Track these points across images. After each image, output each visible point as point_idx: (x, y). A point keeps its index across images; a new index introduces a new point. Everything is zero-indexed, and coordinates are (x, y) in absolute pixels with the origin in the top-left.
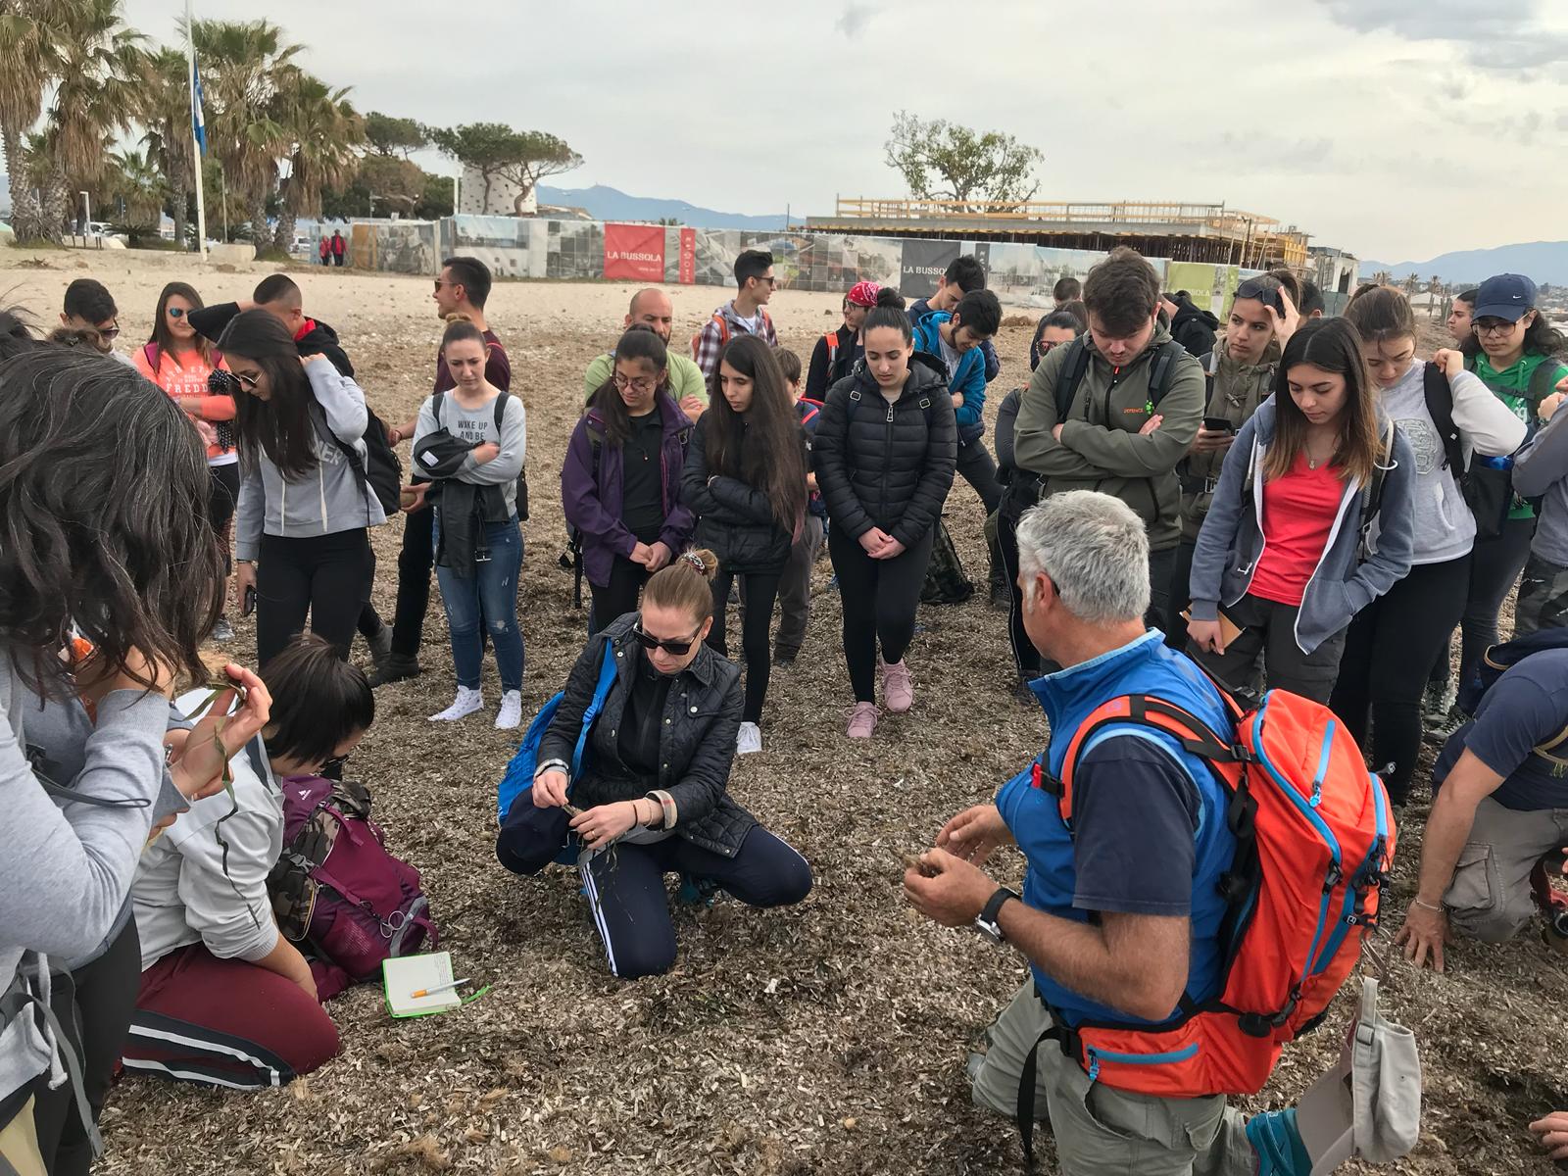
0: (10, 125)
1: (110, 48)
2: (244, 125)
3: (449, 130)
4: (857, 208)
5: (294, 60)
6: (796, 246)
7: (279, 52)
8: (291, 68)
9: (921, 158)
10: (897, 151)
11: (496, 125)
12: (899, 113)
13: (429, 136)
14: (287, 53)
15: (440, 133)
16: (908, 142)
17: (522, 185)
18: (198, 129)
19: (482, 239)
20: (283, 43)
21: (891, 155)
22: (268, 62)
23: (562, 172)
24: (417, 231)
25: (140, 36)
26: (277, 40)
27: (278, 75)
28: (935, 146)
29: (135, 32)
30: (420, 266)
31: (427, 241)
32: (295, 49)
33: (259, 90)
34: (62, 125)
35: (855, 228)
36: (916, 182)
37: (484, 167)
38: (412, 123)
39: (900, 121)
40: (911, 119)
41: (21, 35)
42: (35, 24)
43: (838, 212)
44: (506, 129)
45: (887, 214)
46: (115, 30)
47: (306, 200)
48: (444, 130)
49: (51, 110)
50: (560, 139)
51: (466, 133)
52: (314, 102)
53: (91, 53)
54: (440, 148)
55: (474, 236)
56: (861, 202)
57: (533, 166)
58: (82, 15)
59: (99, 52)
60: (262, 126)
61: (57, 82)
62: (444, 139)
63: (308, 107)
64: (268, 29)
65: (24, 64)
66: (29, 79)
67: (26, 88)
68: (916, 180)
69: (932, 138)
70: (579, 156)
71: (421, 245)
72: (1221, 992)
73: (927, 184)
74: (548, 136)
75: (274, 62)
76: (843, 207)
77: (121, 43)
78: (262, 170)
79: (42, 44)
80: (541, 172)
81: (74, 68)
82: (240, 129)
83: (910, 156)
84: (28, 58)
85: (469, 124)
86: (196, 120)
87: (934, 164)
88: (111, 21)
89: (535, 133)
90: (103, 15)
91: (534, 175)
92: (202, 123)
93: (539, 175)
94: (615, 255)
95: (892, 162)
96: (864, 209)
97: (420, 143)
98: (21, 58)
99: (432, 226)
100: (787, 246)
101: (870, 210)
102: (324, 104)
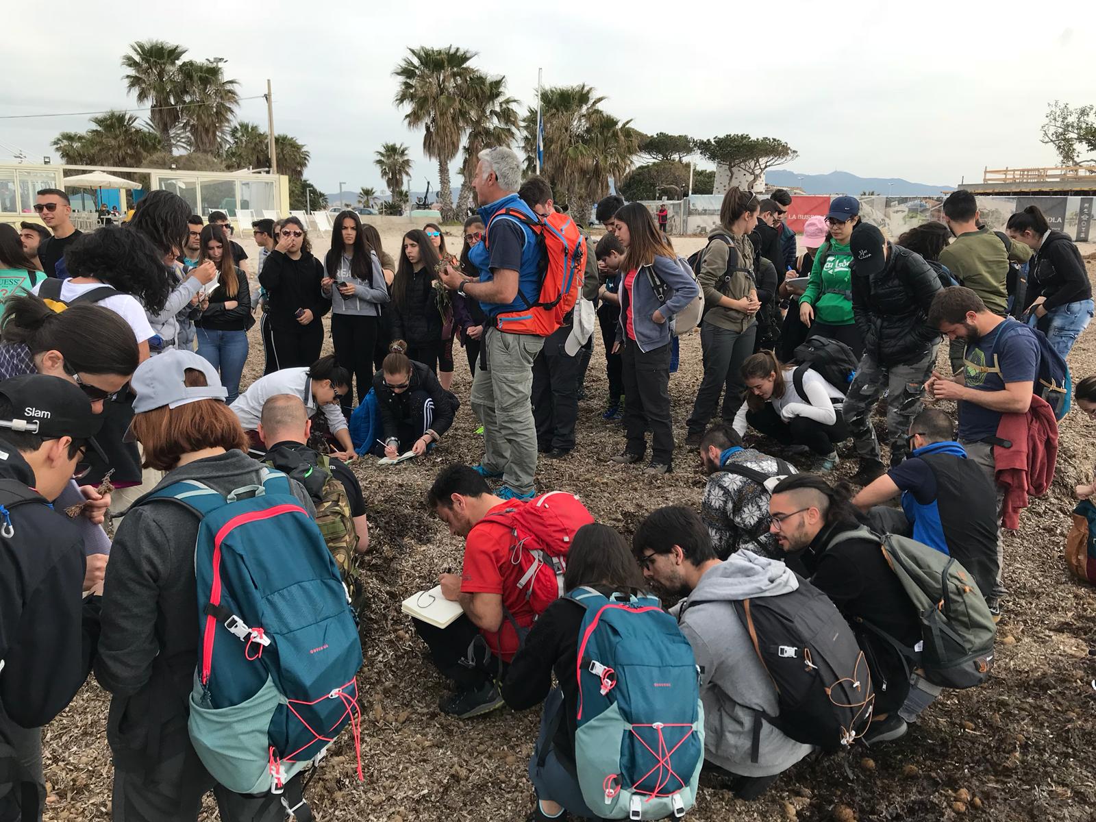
0: (442, 157)
1: (498, 109)
2: (567, 148)
3: (708, 140)
4: (1004, 176)
5: (599, 106)
6: (928, 206)
7: (591, 102)
8: (597, 111)
9: (1072, 135)
10: (1052, 130)
11: (740, 135)
12: (1053, 103)
13: (695, 145)
14: (595, 103)
15: (702, 143)
16: (1058, 124)
17: (754, 174)
18: (539, 153)
19: (705, 210)
20: (594, 96)
21: (1046, 134)
22: (584, 109)
23: (782, 163)
24: (672, 207)
25: (515, 101)
26: (590, 95)
27: (588, 116)
28: (1084, 126)
29: (512, 99)
30: (672, 229)
31: (677, 213)
32: (600, 100)
33: (579, 125)
34: (469, 156)
35: (997, 191)
36: (1067, 153)
37: (730, 163)
38: (686, 137)
39: (1054, 109)
40: (1063, 106)
41: (451, 106)
42: (457, 100)
43: (985, 180)
44: (747, 137)
45: (1027, 179)
46: (501, 99)
47: (600, 191)
48: (705, 140)
49: (465, 147)
50: (783, 142)
51: (720, 142)
52: (609, 130)
53: (488, 113)
54: (701, 153)
55: (700, 209)
56: (1006, 171)
57: (762, 161)
58: (483, 92)
59: (492, 112)
60: (577, 147)
61: (468, 131)
62: (705, 147)
63: (605, 134)
64: (586, 89)
65: (450, 122)
66: (453, 130)
67: (451, 137)
68: (1067, 152)
69: (1082, 119)
70: (795, 152)
71: (673, 216)
72: (538, 299)
73: (1075, 155)
74: (774, 140)
75: (588, 108)
76: (989, 176)
77: (504, 106)
78: (576, 174)
79: (460, 110)
80: (768, 164)
81: (478, 122)
82: (564, 150)
83: (1061, 134)
84: (453, 119)
85: (722, 136)
86: (539, 147)
87: (1080, 139)
88: (498, 95)
89: (765, 139)
90: (494, 91)
91: (763, 166)
92: (542, 149)
93: (766, 167)
94: (794, 217)
95: (1047, 139)
96: (1008, 177)
97: (689, 151)
98: (450, 119)
99: (680, 204)
100: (921, 206)
101: (1012, 177)
102: (614, 132)
